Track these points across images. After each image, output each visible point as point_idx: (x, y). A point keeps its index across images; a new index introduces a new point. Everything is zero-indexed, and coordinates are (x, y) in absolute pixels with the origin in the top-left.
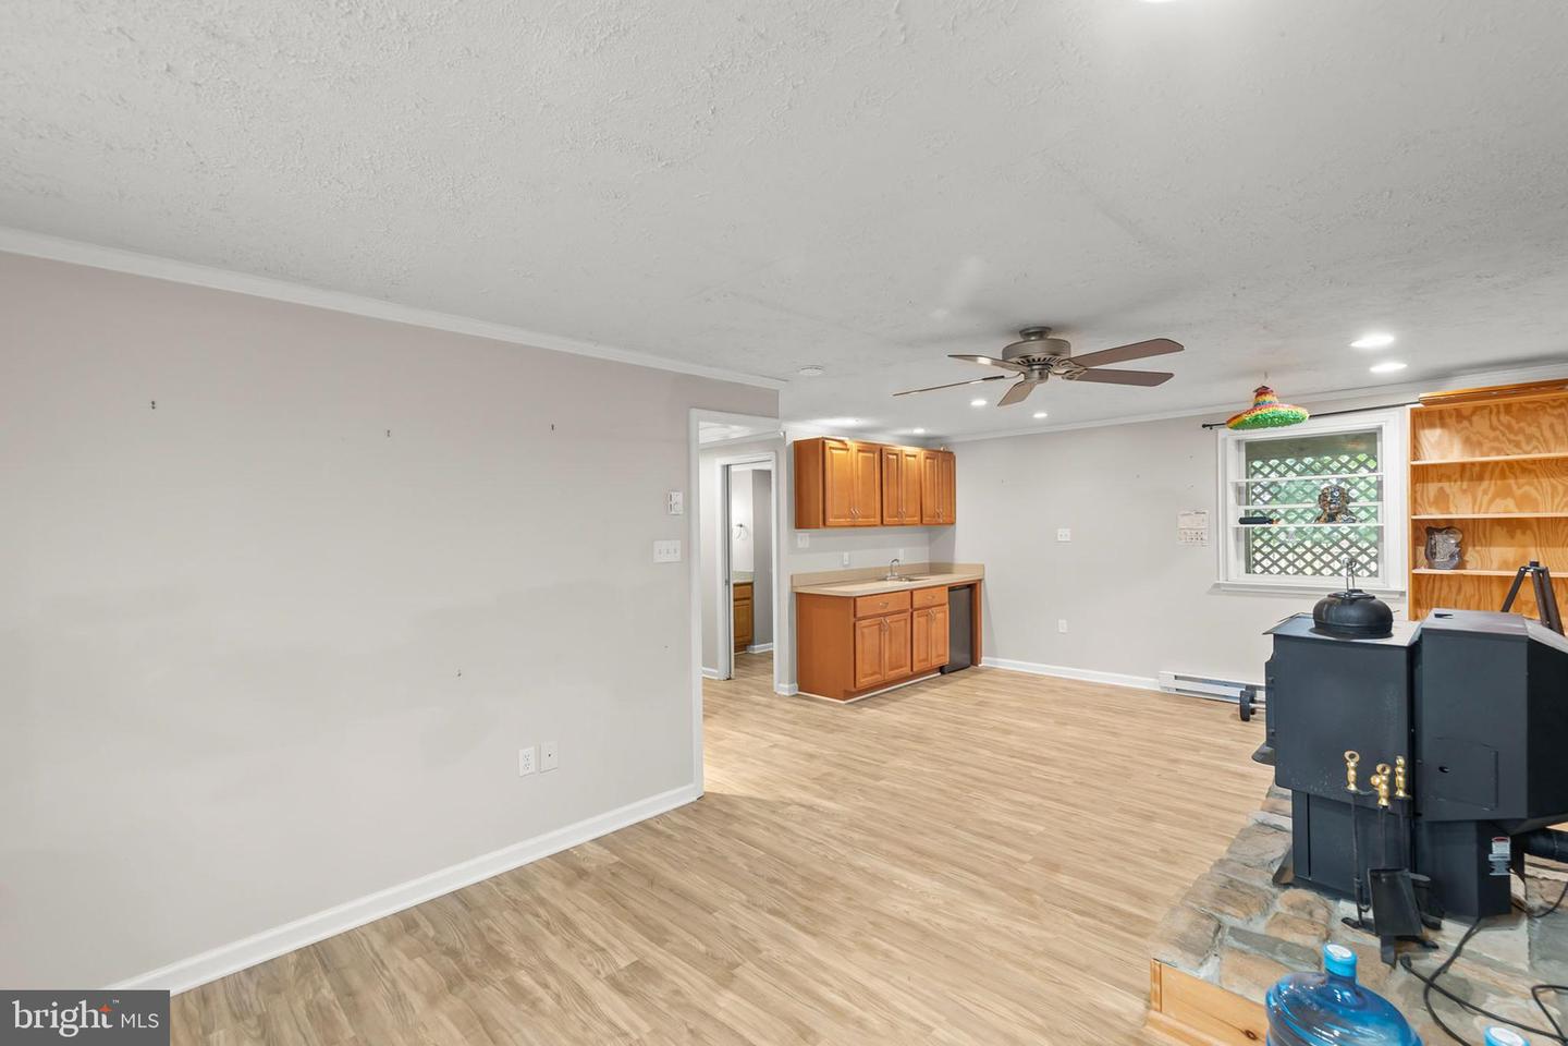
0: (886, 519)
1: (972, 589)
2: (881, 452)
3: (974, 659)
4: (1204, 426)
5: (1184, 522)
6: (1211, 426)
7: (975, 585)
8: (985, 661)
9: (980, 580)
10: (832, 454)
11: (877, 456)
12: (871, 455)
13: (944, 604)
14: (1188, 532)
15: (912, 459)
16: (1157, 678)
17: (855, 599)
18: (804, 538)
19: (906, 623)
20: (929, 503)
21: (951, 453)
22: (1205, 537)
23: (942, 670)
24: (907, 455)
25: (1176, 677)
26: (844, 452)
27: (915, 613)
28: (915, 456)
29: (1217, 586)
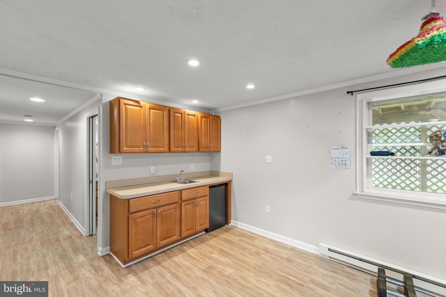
0: (173, 149)
1: (226, 185)
2: (170, 112)
3: (227, 222)
4: (348, 93)
5: (334, 154)
6: (352, 92)
7: (228, 183)
8: (233, 223)
9: (231, 181)
10: (126, 109)
11: (166, 113)
12: (161, 112)
13: (206, 196)
14: (337, 160)
15: (193, 117)
16: (318, 246)
17: (128, 200)
18: (117, 160)
19: (176, 210)
20: (203, 141)
21: (220, 117)
22: (348, 163)
23: (206, 231)
24: (188, 115)
25: (329, 250)
26: (139, 108)
27: (183, 204)
28: (194, 116)
29: (355, 195)
